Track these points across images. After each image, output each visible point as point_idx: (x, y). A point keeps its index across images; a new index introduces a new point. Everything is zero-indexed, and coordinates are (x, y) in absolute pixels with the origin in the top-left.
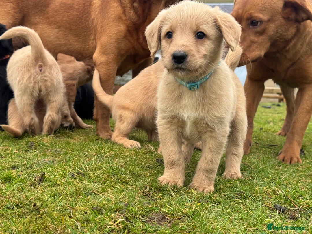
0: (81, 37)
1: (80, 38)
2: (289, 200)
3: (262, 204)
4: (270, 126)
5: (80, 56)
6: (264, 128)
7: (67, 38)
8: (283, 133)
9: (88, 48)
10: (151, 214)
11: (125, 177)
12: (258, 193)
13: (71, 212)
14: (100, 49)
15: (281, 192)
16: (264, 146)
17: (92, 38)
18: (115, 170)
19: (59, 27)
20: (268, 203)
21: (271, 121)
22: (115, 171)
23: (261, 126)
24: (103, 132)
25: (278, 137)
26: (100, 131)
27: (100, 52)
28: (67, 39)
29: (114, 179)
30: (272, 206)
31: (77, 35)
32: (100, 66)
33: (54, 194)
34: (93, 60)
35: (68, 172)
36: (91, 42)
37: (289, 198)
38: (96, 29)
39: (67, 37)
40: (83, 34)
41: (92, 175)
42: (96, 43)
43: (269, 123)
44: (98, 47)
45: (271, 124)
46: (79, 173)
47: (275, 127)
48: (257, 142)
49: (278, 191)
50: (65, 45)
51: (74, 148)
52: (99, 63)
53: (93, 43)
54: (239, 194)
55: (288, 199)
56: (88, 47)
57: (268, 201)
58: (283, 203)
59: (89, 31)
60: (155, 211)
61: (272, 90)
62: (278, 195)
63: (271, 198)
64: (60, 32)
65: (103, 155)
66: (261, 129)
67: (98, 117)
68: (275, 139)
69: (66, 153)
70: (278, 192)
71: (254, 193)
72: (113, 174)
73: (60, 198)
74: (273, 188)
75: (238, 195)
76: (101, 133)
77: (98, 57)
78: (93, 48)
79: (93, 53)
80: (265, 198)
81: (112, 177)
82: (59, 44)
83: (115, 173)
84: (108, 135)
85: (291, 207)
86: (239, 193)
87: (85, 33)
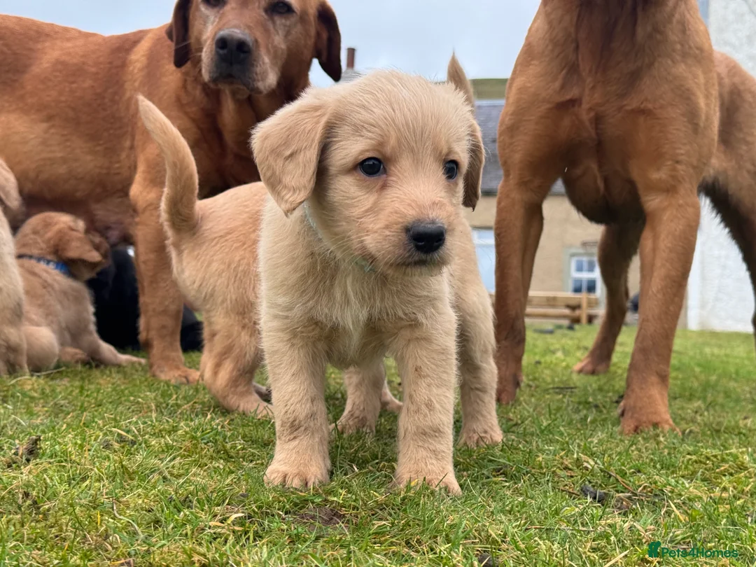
0: (101, 142)
1: (99, 145)
2: (612, 478)
3: (554, 488)
4: (557, 359)
5: (98, 190)
6: (543, 360)
7: (68, 144)
8: (590, 368)
9: (118, 168)
10: (305, 509)
11: (234, 447)
12: (541, 468)
13: (115, 508)
14: (144, 172)
15: (592, 463)
16: (546, 391)
17: (128, 144)
18: (209, 433)
19: (49, 118)
20: (566, 485)
21: (558, 350)
22: (208, 435)
23: (537, 358)
24: (166, 369)
25: (575, 377)
26: (159, 367)
27: (145, 179)
28: (69, 146)
29: (209, 450)
30: (577, 490)
31: (93, 137)
32: (147, 213)
33: (69, 476)
34: (129, 200)
35: (95, 440)
36: (124, 155)
37: (612, 474)
38: (136, 123)
39: (67, 140)
40: (106, 134)
41: (153, 443)
42: (136, 157)
43: (553, 352)
44: (141, 168)
45: (559, 354)
46: (121, 440)
47: (568, 359)
48: (531, 383)
49: (588, 462)
50: (64, 160)
51: (100, 397)
52: (144, 206)
53: (128, 156)
54: (501, 471)
55: (610, 476)
56: (117, 165)
57: (566, 483)
58: (600, 485)
59: (120, 128)
60: (313, 503)
61: (554, 299)
62: (587, 469)
63: (572, 477)
64: (52, 131)
65: (174, 410)
66: (538, 363)
67: (150, 337)
68: (570, 378)
69: (83, 409)
70: (585, 464)
71: (534, 468)
72: (205, 441)
73: (85, 484)
74: (575, 456)
75: (499, 473)
76: (162, 372)
77: (141, 192)
78: (130, 168)
79: (128, 182)
80: (559, 477)
81: (203, 446)
82: (50, 159)
83: (209, 438)
84: (180, 376)
85: (617, 491)
86: (501, 469)
87: (111, 132)
